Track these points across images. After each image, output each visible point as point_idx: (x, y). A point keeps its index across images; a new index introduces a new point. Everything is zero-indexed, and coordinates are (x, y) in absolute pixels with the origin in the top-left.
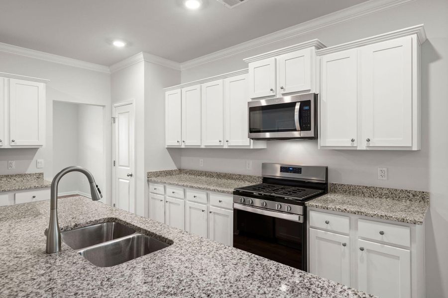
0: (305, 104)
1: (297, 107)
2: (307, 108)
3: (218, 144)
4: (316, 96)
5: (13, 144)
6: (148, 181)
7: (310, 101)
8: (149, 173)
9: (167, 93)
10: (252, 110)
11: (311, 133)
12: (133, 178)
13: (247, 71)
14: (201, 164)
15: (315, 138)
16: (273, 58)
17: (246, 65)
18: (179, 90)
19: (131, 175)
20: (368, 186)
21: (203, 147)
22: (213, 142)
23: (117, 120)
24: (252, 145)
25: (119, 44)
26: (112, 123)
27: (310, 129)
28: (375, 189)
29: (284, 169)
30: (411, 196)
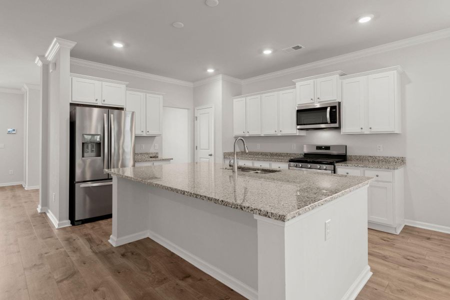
0: (333, 108)
1: (328, 110)
2: (334, 110)
3: (274, 133)
4: (339, 103)
5: (148, 133)
6: (224, 158)
7: (336, 106)
8: (224, 153)
9: (235, 100)
10: (298, 111)
11: (337, 125)
12: (213, 157)
13: (295, 87)
14: (259, 147)
15: (339, 128)
16: (313, 80)
17: (294, 84)
18: (244, 99)
19: (211, 155)
20: (371, 155)
21: (262, 135)
22: (271, 132)
23: (198, 119)
24: (298, 133)
25: (211, 71)
26: (194, 121)
27: (336, 123)
28: (376, 157)
29: (319, 148)
30: (396, 160)
